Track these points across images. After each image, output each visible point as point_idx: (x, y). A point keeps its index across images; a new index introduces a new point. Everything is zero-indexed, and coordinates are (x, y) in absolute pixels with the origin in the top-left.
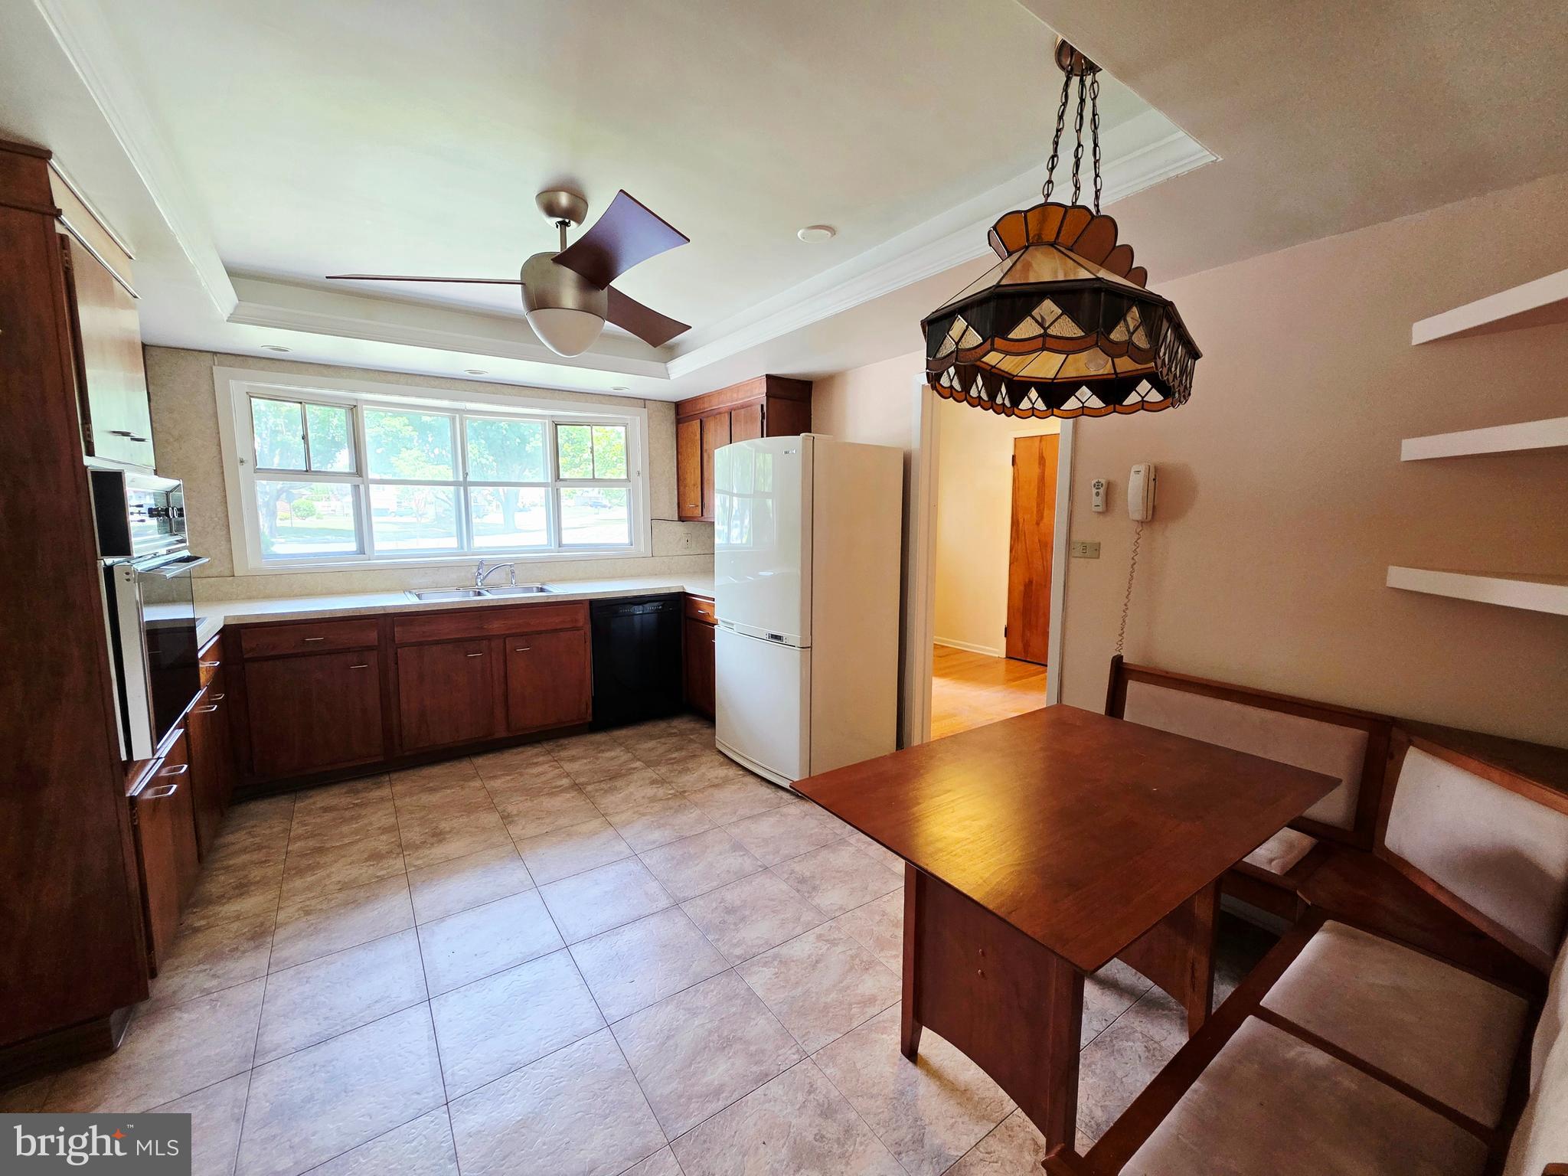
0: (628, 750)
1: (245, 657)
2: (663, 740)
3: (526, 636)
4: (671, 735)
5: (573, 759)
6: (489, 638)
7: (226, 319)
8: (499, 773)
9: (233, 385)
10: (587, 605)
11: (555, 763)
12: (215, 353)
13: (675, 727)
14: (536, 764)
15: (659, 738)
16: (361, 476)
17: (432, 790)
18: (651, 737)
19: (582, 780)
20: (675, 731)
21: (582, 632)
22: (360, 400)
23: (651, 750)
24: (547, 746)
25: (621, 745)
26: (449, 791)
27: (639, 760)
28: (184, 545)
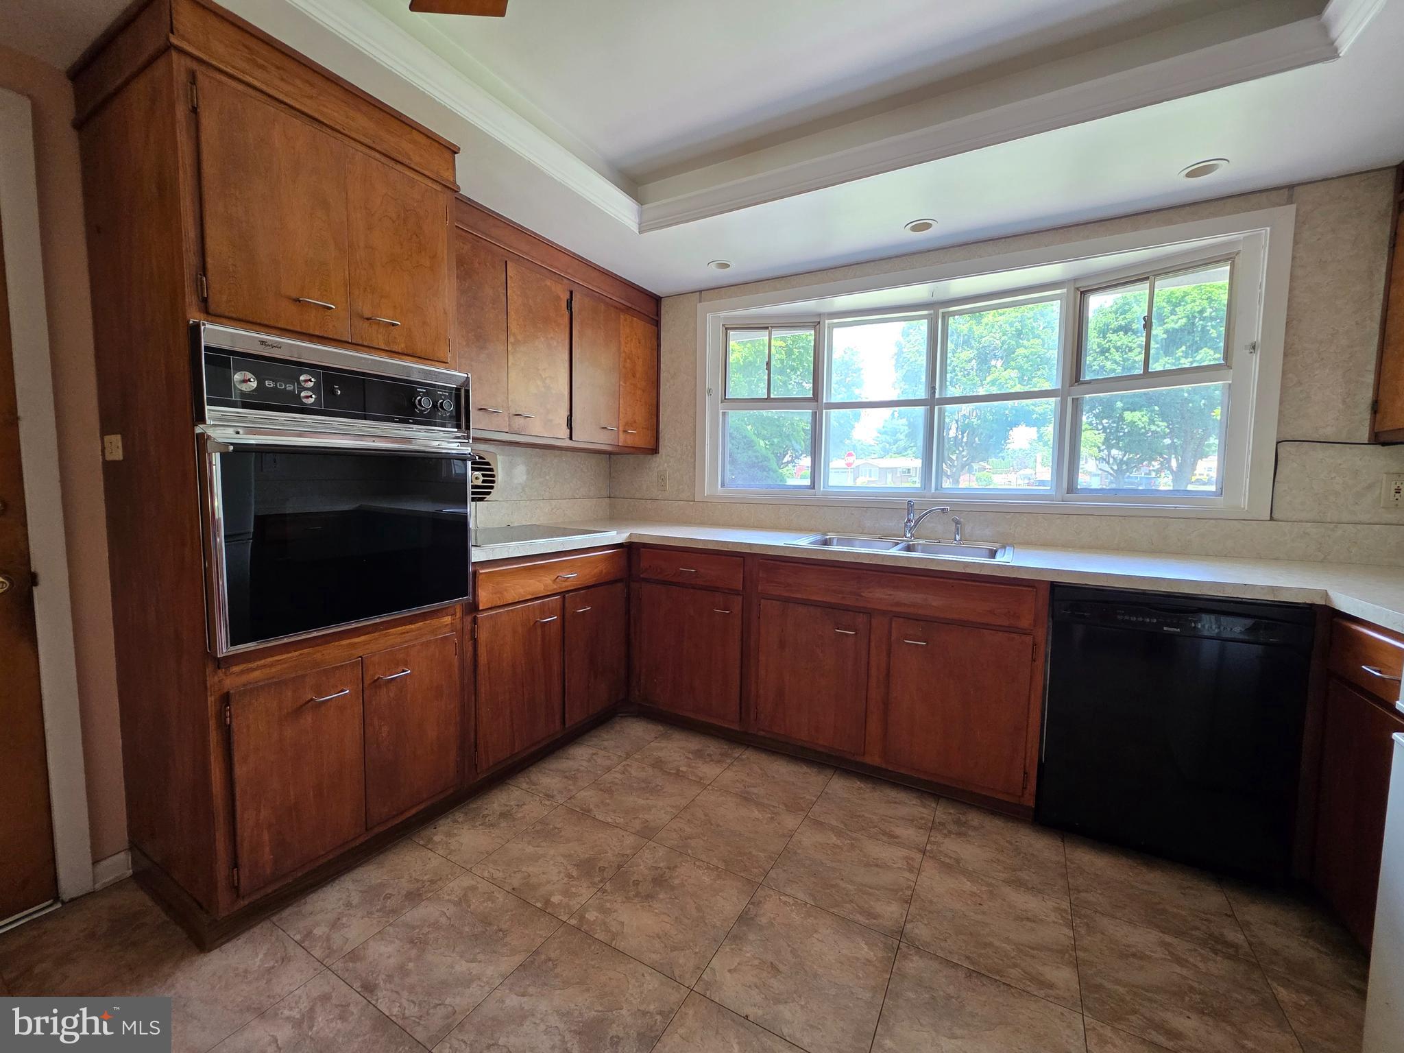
0: (1076, 914)
1: (641, 576)
2: (1181, 946)
3: (926, 623)
4: (1216, 944)
5: (953, 867)
6: (870, 613)
7: (635, 228)
8: (834, 823)
9: (711, 318)
10: (1045, 594)
11: (919, 856)
12: (700, 291)
13: (1244, 926)
14: (892, 837)
15: (1179, 934)
16: (817, 401)
17: (746, 798)
18: (1155, 916)
19: (921, 931)
20: (1235, 936)
21: (1029, 639)
22: (824, 314)
23: (1129, 955)
24: (942, 812)
25: (1069, 891)
26: (756, 813)
27: (1076, 964)
28: (467, 441)
